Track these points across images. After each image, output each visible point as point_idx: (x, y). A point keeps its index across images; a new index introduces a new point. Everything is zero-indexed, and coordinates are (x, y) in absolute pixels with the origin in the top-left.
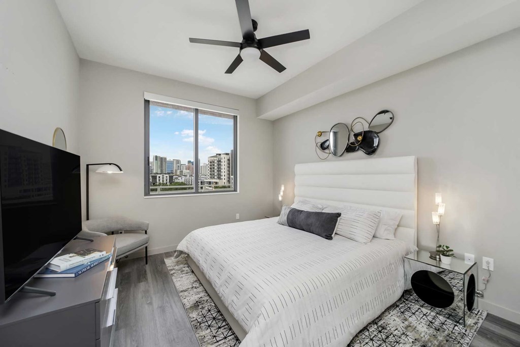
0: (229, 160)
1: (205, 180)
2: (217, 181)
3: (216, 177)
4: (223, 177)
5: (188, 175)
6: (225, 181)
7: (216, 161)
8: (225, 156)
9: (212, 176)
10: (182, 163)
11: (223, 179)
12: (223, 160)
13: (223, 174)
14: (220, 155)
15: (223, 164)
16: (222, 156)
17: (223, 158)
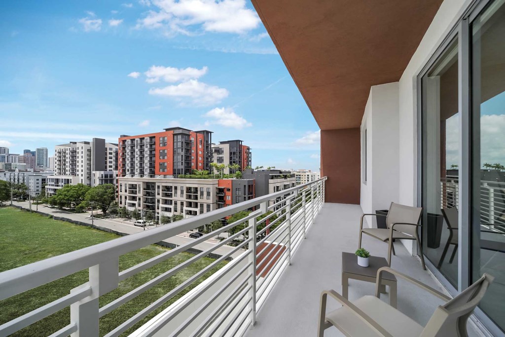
0: (89, 150)
1: (49, 177)
2: (70, 177)
3: (68, 173)
4: (80, 173)
5: (17, 170)
6: (83, 178)
7: (68, 152)
8: (83, 145)
9: (62, 171)
10: (10, 153)
11: (80, 175)
12: (80, 151)
13: (80, 168)
14: (76, 143)
15: (80, 155)
16: (78, 145)
17: (80, 148)
